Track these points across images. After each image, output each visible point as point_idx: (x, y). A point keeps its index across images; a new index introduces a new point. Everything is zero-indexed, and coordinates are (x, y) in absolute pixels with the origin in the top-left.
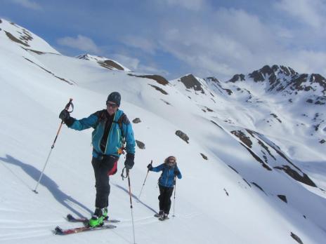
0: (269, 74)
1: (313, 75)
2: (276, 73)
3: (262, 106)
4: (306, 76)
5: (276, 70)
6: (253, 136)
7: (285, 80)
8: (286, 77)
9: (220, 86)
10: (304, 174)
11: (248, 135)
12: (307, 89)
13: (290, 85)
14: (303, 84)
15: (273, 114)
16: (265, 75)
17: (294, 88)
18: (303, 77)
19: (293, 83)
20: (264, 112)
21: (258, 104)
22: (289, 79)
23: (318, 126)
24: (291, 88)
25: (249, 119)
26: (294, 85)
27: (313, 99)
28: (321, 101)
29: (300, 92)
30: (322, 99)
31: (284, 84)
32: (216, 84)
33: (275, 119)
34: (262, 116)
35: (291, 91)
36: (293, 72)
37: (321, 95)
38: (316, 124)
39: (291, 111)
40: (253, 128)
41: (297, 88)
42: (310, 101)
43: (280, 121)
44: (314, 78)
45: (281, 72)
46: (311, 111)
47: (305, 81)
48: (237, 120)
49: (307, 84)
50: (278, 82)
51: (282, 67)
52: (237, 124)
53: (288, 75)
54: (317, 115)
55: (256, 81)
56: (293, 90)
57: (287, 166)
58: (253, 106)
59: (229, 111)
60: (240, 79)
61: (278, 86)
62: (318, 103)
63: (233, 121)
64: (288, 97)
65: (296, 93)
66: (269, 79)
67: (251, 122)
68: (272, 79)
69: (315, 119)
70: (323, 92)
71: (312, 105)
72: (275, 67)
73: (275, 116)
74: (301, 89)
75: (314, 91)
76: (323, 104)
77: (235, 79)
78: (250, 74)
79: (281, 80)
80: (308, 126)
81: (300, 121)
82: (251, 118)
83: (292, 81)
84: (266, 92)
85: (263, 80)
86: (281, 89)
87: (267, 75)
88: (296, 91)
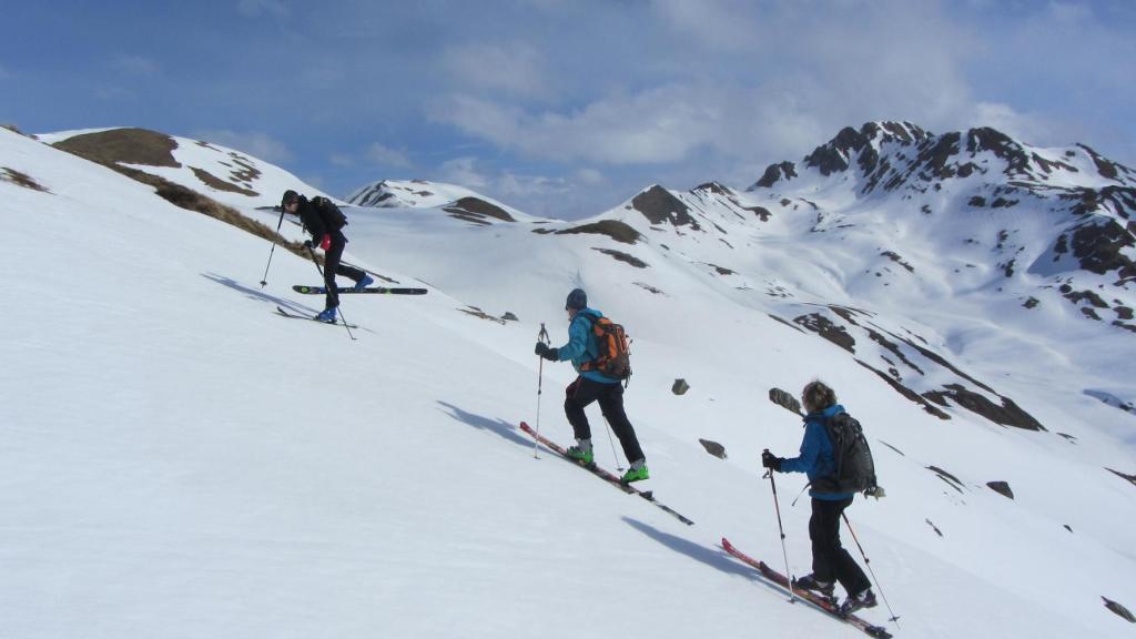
0: (857, 150)
1: (972, 133)
2: (875, 144)
3: (855, 236)
4: (956, 137)
5: (874, 136)
6: (853, 322)
7: (903, 157)
8: (904, 151)
9: (736, 203)
10: (1004, 399)
11: (838, 321)
12: (964, 171)
13: (919, 169)
14: (951, 161)
15: (887, 254)
16: (847, 154)
17: (928, 174)
18: (949, 143)
19: (924, 163)
20: (864, 250)
21: (843, 233)
22: (911, 152)
23: (1011, 263)
24: (922, 176)
25: (827, 275)
26: (928, 167)
27: (986, 194)
28: (1007, 197)
29: (948, 183)
30: (1009, 191)
31: (901, 168)
32: (724, 199)
33: (894, 266)
34: (859, 263)
35: (924, 184)
36: (918, 133)
37: (1004, 181)
38: (1004, 260)
39: (932, 235)
40: (844, 300)
41: (936, 174)
42: (978, 202)
43: (910, 269)
44: (977, 139)
45: (887, 139)
46: (986, 227)
47: (955, 151)
48: (799, 285)
49: (963, 158)
50: (885, 167)
51: (889, 126)
52: (798, 297)
53: (906, 143)
54: (1003, 236)
55: (825, 172)
56: (929, 179)
57: (955, 386)
58: (830, 240)
59: (773, 265)
60: (783, 175)
61: (886, 177)
62: (999, 203)
63: (789, 288)
64: (919, 200)
65: (938, 187)
66: (860, 161)
67: (834, 283)
68: (868, 161)
69: (999, 246)
70: (1007, 171)
71: (986, 212)
72: (870, 129)
73: (894, 257)
74: (948, 173)
75: (984, 172)
76: (1013, 203)
77: (769, 178)
78: (807, 158)
79: (893, 161)
80: (985, 269)
81: (962, 259)
82: (834, 274)
83: (921, 157)
84: (858, 197)
85: (843, 167)
86: (896, 182)
87: (851, 151)
88: (935, 181)
